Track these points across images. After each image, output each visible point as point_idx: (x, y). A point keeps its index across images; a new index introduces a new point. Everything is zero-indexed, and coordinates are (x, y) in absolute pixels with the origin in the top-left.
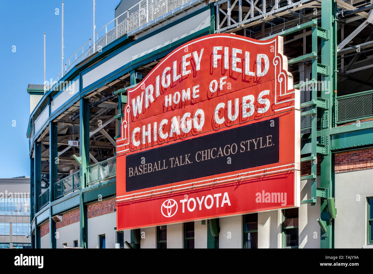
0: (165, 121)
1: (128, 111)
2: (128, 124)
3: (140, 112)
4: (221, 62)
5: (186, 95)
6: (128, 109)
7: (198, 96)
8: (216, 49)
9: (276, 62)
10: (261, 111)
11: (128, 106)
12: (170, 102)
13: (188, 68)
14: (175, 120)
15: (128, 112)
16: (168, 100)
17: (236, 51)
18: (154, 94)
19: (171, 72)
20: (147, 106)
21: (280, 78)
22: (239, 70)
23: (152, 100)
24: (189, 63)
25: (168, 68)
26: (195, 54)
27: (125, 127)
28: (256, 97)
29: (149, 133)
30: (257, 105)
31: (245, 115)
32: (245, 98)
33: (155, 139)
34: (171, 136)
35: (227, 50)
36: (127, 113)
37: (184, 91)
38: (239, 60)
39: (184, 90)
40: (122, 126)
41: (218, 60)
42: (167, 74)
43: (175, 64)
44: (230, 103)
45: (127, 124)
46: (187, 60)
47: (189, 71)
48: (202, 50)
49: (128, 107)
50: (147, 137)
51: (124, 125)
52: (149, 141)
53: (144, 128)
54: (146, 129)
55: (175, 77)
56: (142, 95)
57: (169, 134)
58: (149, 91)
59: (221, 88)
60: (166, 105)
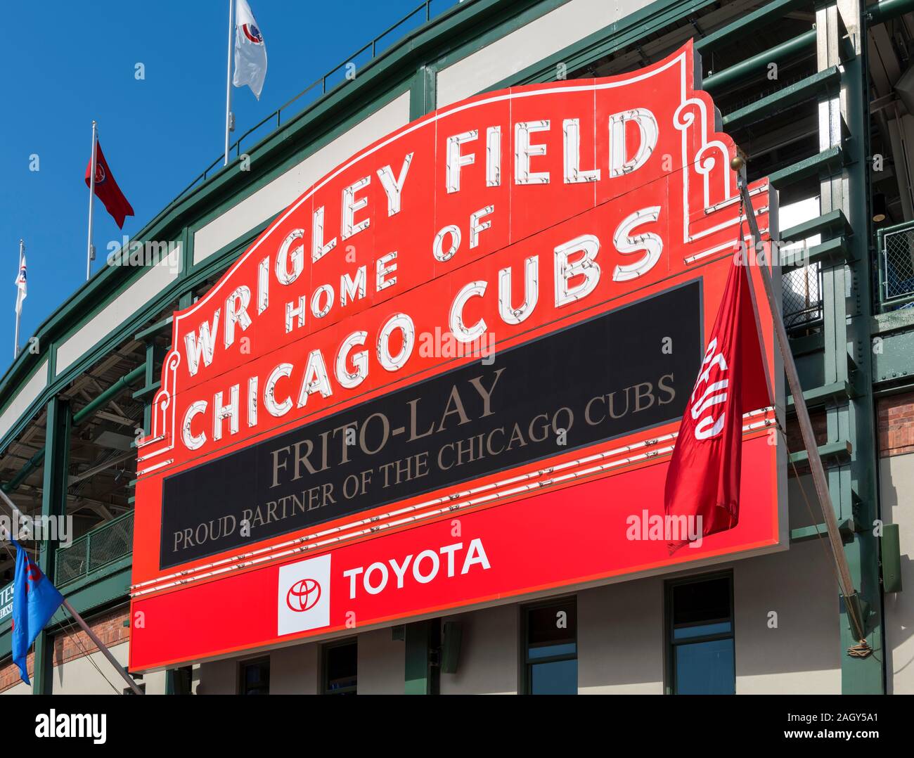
0: (285, 369)
1: (174, 366)
2: (171, 397)
3: (208, 359)
4: (473, 174)
5: (353, 286)
6: (174, 362)
7: (393, 281)
9: (685, 118)
10: (623, 274)
11: (173, 354)
12: (302, 316)
13: (358, 217)
14: (316, 361)
15: (174, 369)
16: (294, 314)
18: (252, 309)
19: (306, 241)
20: (229, 339)
21: (702, 161)
22: (541, 178)
23: (246, 322)
24: (363, 203)
25: (298, 232)
26: (385, 173)
27: (164, 406)
28: (606, 236)
29: (233, 409)
31: (563, 296)
33: (253, 419)
34: (303, 400)
35: (494, 133)
36: (171, 372)
37: (346, 278)
38: (540, 150)
39: (347, 276)
40: (156, 405)
41: (465, 170)
42: (293, 248)
43: (319, 218)
44: (505, 278)
45: (169, 400)
46: (358, 196)
47: (365, 223)
48: (408, 159)
49: (175, 357)
50: (226, 421)
51: (160, 402)
52: (235, 427)
53: (219, 397)
54: (226, 401)
55: (320, 249)
56: (217, 314)
57: (295, 401)
58: (238, 301)
59: (474, 242)
60: (289, 326)
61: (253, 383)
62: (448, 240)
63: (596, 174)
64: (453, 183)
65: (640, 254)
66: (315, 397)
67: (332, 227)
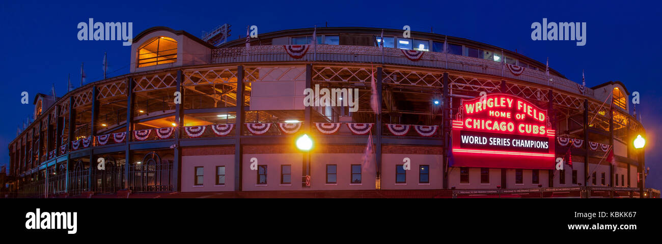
0: (490, 122)
2: (462, 115)
3: (472, 112)
4: (522, 108)
5: (503, 115)
6: (462, 108)
7: (510, 117)
8: (519, 102)
10: (541, 133)
11: (462, 106)
12: (493, 114)
13: (504, 104)
14: (496, 123)
16: (491, 113)
17: (529, 107)
18: (482, 107)
19: (494, 101)
20: (477, 111)
22: (531, 115)
23: (480, 109)
24: (504, 102)
25: (492, 99)
26: (508, 100)
27: (460, 116)
28: (539, 127)
30: (540, 131)
31: (534, 132)
32: (534, 126)
33: (483, 128)
34: (494, 129)
35: (525, 105)
36: (462, 110)
37: (502, 113)
42: (491, 101)
43: (496, 99)
44: (527, 125)
46: (504, 100)
47: (505, 106)
48: (512, 100)
52: (479, 128)
53: (475, 120)
54: (477, 122)
55: (496, 105)
56: (474, 104)
57: (492, 128)
58: (479, 105)
59: (522, 118)
60: (490, 115)
61: (483, 121)
62: (518, 116)
63: (537, 119)
64: (519, 108)
65: (542, 132)
66: (496, 130)
67: (499, 103)
